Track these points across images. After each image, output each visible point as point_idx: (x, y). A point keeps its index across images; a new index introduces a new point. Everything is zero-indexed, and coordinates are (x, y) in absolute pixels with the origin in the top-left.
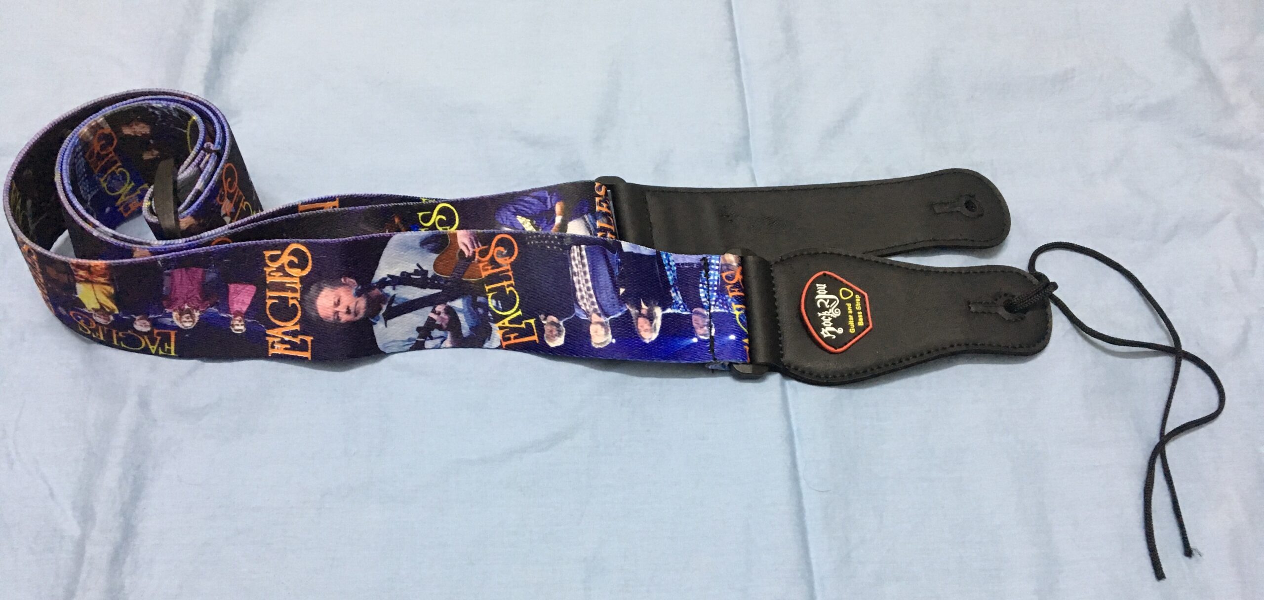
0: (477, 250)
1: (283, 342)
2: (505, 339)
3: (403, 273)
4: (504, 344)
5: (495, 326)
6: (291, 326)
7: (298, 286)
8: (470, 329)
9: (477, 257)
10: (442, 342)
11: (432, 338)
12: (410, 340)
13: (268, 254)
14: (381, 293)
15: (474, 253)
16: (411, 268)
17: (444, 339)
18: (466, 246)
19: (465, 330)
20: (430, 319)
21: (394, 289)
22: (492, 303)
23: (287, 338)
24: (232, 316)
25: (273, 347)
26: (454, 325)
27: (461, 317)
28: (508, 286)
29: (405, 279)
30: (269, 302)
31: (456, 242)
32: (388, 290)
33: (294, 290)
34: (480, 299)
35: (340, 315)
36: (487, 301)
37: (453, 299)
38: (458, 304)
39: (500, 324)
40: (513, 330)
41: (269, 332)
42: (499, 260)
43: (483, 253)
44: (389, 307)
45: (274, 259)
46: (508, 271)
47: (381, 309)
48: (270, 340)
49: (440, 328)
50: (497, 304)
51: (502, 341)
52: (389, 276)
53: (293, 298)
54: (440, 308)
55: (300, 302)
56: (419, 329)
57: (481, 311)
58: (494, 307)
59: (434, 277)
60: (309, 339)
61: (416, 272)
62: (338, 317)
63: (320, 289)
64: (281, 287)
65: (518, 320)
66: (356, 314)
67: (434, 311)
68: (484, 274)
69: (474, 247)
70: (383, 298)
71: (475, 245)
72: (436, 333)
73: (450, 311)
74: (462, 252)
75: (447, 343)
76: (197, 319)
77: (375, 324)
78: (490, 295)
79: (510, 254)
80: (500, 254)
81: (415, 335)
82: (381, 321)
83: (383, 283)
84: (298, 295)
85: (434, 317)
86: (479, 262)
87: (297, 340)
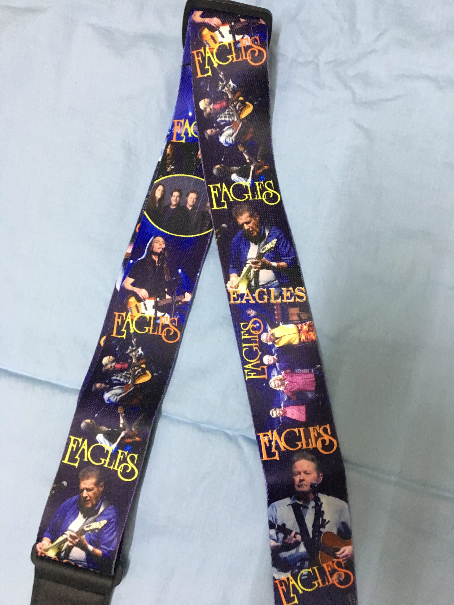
0: (341, 560)
1: (270, 441)
2: (281, 582)
3: (323, 512)
4: (277, 582)
5: (289, 575)
6: (283, 444)
7: (310, 447)
8: (285, 558)
9: (336, 560)
10: (274, 540)
11: (277, 533)
12: (276, 520)
13: (328, 427)
14: (310, 499)
15: (339, 558)
16: (326, 517)
17: (277, 541)
18: (343, 552)
19: (284, 554)
20: (291, 531)
21: (312, 507)
22: (305, 572)
23: (273, 443)
24: (282, 409)
25: (265, 435)
26: (286, 547)
27: (293, 551)
28: (318, 583)
29: (319, 513)
30: (296, 430)
31: (346, 545)
32: (313, 504)
33: (307, 444)
34: (307, 563)
35: (299, 476)
36: (305, 569)
37: (306, 545)
38: (302, 549)
39: (291, 578)
40: (288, 587)
41: (275, 432)
42: (335, 576)
43: (339, 564)
44: (301, 505)
45: (325, 430)
46: (329, 582)
47: (300, 501)
48: (269, 433)
49: (285, 538)
50: (305, 575)
51: (279, 580)
52: (322, 503)
53: (302, 444)
54: (299, 537)
55: (300, 449)
56: (284, 525)
57: (299, 564)
58: (302, 574)
59: (321, 533)
60: (277, 457)
61: (324, 521)
62: (297, 475)
63: (313, 460)
64: (308, 436)
65: (295, 591)
66: (299, 486)
67: (296, 533)
68: (325, 566)
69: (342, 558)
70: (307, 501)
71: (344, 558)
72: (281, 536)
73: (297, 544)
74: (338, 550)
75: (273, 543)
76: (277, 389)
77: (290, 498)
78: (310, 570)
79: (341, 583)
80: (340, 576)
81: (280, 523)
82: (291, 502)
83: (317, 500)
84: (305, 447)
85: (293, 534)
86: (333, 562)
87: (274, 450)
